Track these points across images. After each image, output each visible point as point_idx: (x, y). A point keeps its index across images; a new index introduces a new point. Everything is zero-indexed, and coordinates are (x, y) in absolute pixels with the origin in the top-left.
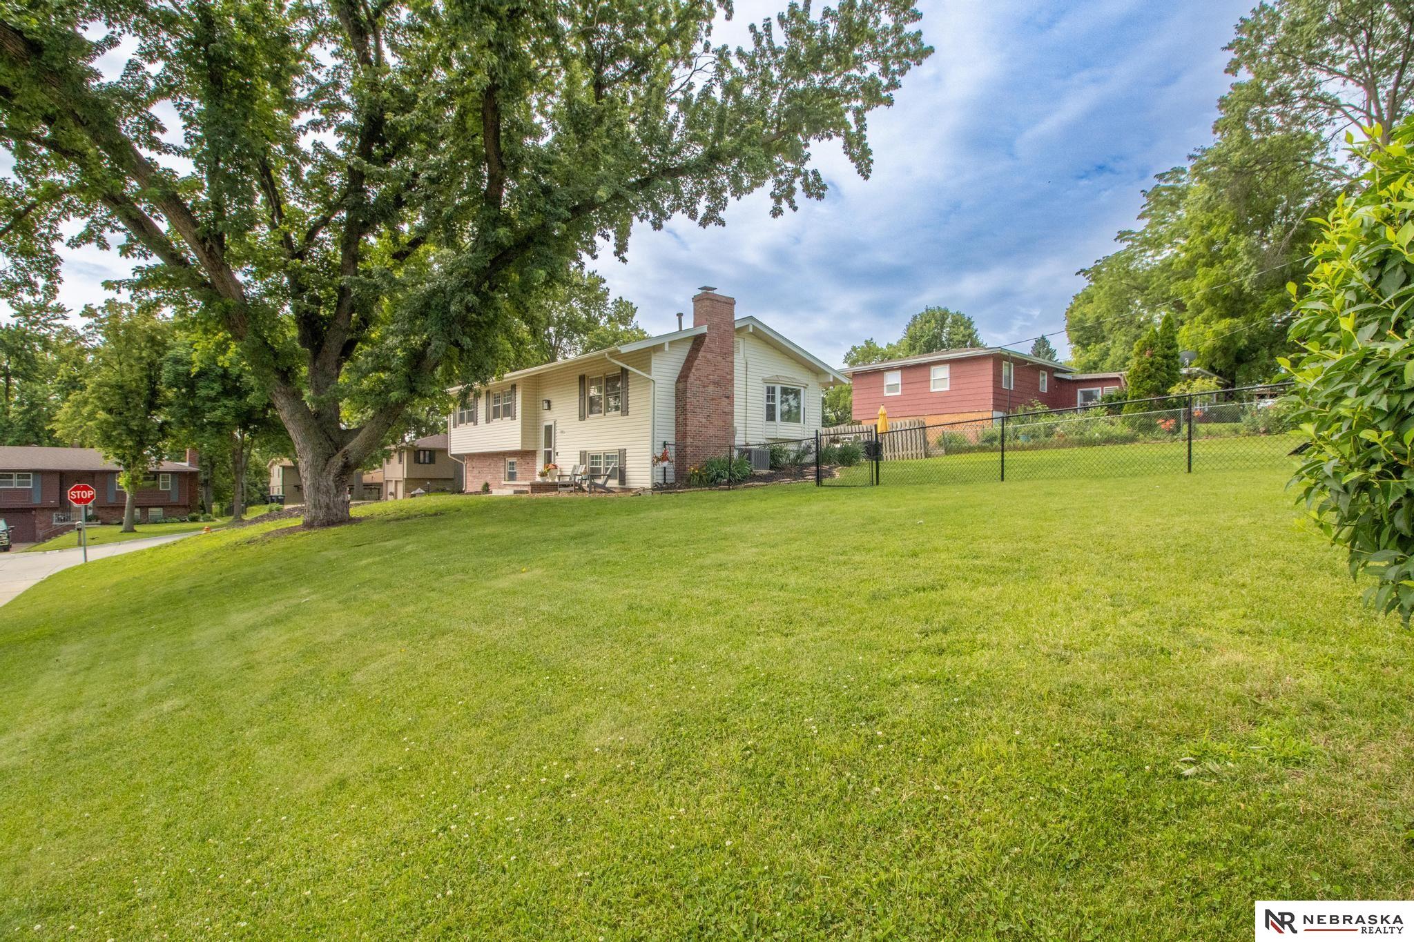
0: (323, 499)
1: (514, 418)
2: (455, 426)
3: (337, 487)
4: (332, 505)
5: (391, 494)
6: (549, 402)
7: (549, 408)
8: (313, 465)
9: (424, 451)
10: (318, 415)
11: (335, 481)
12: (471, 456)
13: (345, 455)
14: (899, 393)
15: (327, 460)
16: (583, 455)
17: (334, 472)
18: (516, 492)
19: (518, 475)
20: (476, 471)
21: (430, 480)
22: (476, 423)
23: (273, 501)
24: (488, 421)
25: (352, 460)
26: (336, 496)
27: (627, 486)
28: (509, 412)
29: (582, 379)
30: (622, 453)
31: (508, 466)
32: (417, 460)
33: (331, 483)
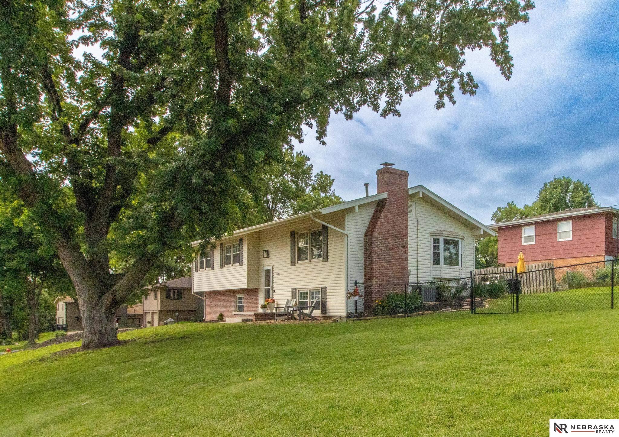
0: (97, 327)
1: (241, 264)
2: (197, 271)
3: (107, 317)
4: (103, 331)
5: (149, 322)
6: (268, 252)
7: (268, 256)
8: (89, 302)
9: (174, 289)
10: (92, 263)
11: (106, 313)
12: (210, 294)
13: (113, 294)
14: (534, 243)
15: (100, 297)
16: (294, 291)
17: (105, 306)
18: (243, 320)
19: (245, 307)
20: (213, 305)
21: (179, 312)
22: (212, 268)
23: (59, 329)
24: (222, 266)
25: (119, 297)
26: (107, 324)
27: (327, 315)
28: (237, 259)
29: (293, 234)
30: (324, 290)
31: (237, 301)
32: (168, 297)
33: (103, 315)
